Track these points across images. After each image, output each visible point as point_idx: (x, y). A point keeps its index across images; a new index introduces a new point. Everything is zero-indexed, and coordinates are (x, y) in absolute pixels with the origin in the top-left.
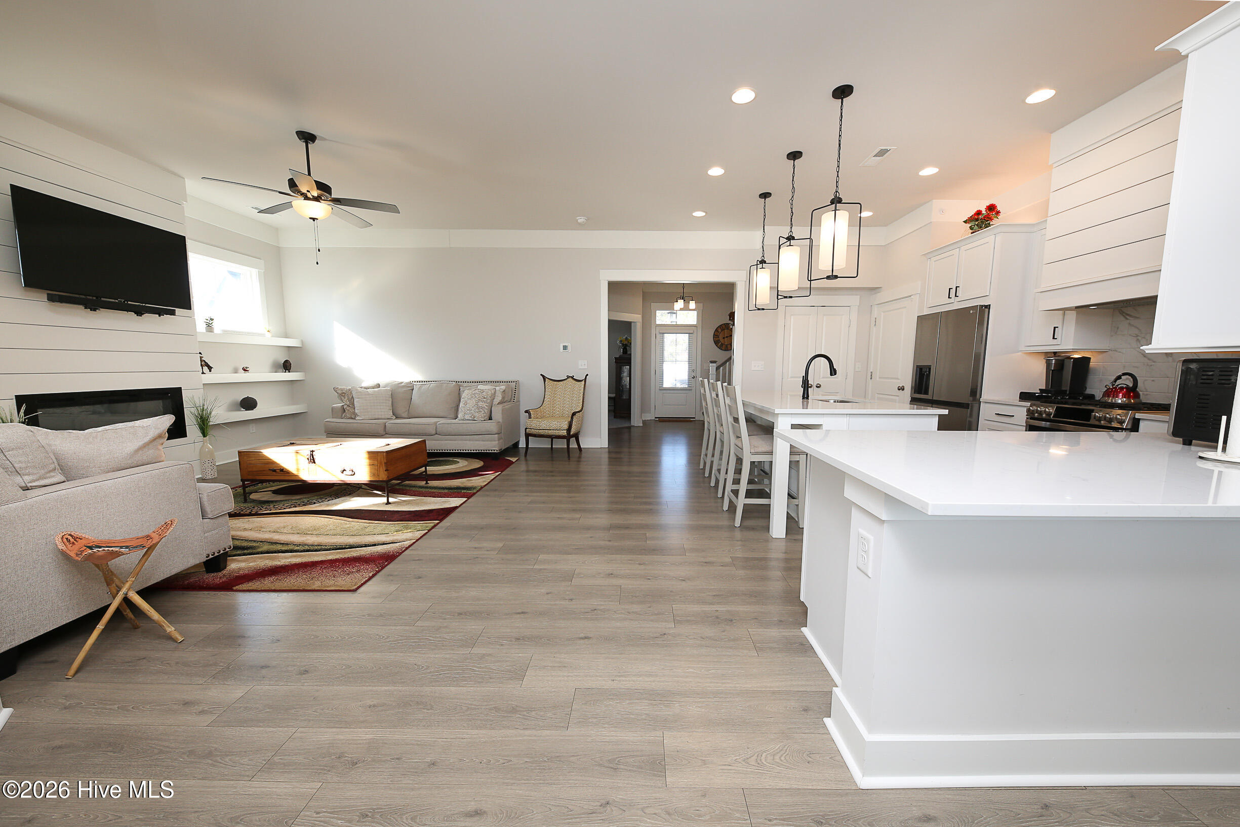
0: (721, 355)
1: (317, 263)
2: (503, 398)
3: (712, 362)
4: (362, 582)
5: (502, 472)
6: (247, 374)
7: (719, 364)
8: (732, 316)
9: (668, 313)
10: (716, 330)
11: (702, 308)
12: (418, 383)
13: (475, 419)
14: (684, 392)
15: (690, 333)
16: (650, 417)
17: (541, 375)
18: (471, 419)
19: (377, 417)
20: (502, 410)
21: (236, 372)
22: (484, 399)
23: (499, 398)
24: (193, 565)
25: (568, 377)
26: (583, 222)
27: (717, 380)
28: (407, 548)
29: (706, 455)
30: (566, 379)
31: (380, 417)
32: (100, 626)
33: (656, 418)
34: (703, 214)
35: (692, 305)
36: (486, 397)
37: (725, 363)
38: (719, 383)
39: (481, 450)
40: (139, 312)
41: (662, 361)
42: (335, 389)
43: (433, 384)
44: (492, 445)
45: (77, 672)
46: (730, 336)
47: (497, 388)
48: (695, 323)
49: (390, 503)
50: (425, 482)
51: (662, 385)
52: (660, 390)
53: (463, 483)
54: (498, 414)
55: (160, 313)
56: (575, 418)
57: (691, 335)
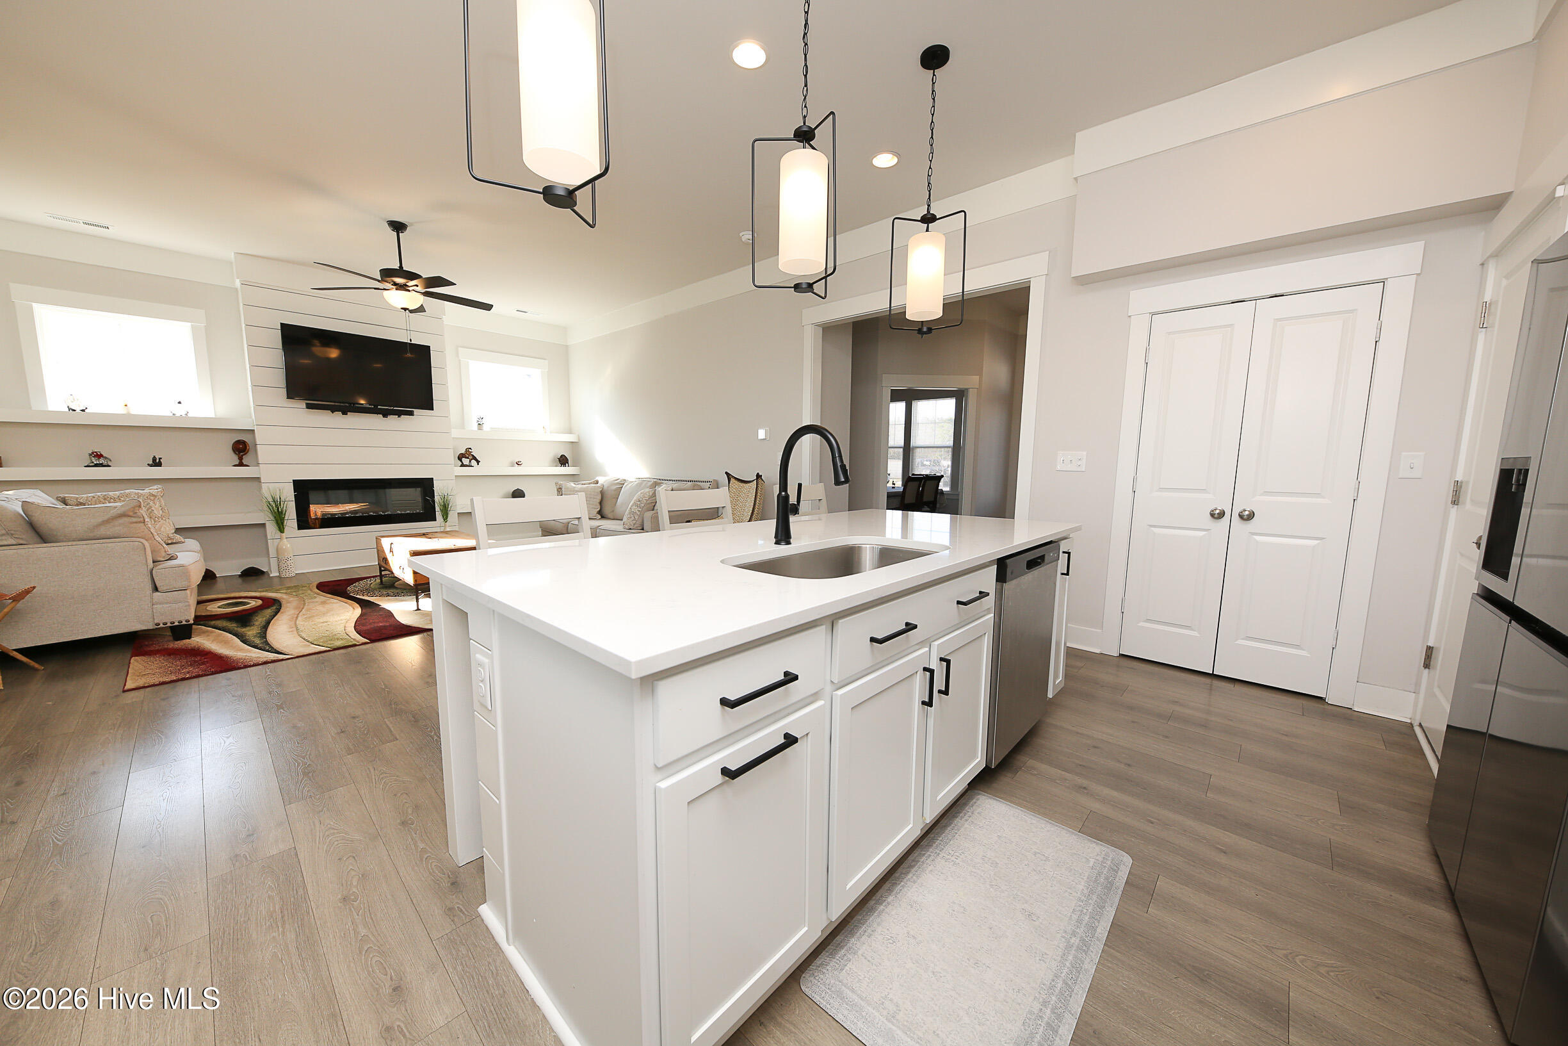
6: (520, 467)
12: (628, 481)
17: (726, 473)
21: (513, 466)
25: (758, 477)
26: (748, 239)
28: (266, 663)
30: (754, 480)
40: (385, 414)
49: (418, 610)
55: (399, 414)
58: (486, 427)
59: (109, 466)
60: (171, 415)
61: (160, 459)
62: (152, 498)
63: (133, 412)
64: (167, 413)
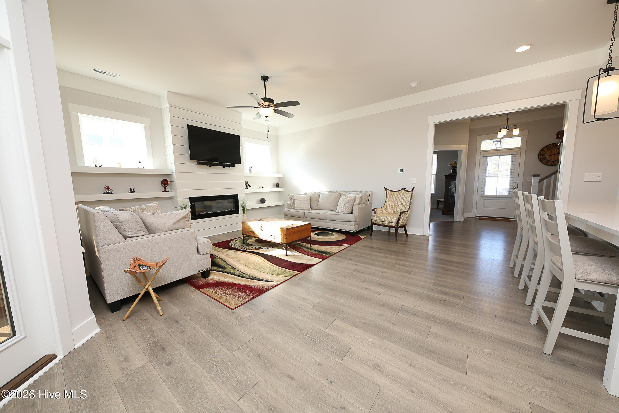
0: (546, 170)
1: (268, 137)
2: (361, 201)
3: (534, 176)
4: (239, 305)
5: (352, 245)
6: (263, 189)
7: (542, 177)
8: (560, 134)
9: (493, 142)
10: (542, 149)
11: (526, 133)
12: (323, 193)
13: (343, 213)
14: (505, 199)
15: (513, 154)
16: (471, 215)
17: (384, 188)
18: (341, 212)
19: (303, 209)
20: (358, 208)
21: (260, 188)
22: (349, 202)
23: (357, 201)
24: (193, 274)
25: (402, 189)
26: (416, 86)
28: (273, 287)
29: (517, 256)
30: (400, 190)
31: (304, 209)
32: (137, 301)
33: (476, 216)
34: (529, 47)
35: (516, 132)
36: (350, 200)
37: (550, 176)
39: (346, 230)
40: (225, 166)
42: (289, 195)
43: (329, 193)
44: (352, 228)
45: (126, 319)
46: (558, 153)
47: (357, 196)
48: (520, 146)
49: (287, 255)
50: (310, 245)
51: (484, 193)
52: (481, 197)
53: (326, 249)
54: (355, 211)
55: (230, 166)
56: (402, 216)
57: (514, 156)
58: (253, 171)
59: (112, 193)
60: (137, 168)
61: (134, 189)
62: (157, 208)
63: (122, 167)
64: (135, 167)
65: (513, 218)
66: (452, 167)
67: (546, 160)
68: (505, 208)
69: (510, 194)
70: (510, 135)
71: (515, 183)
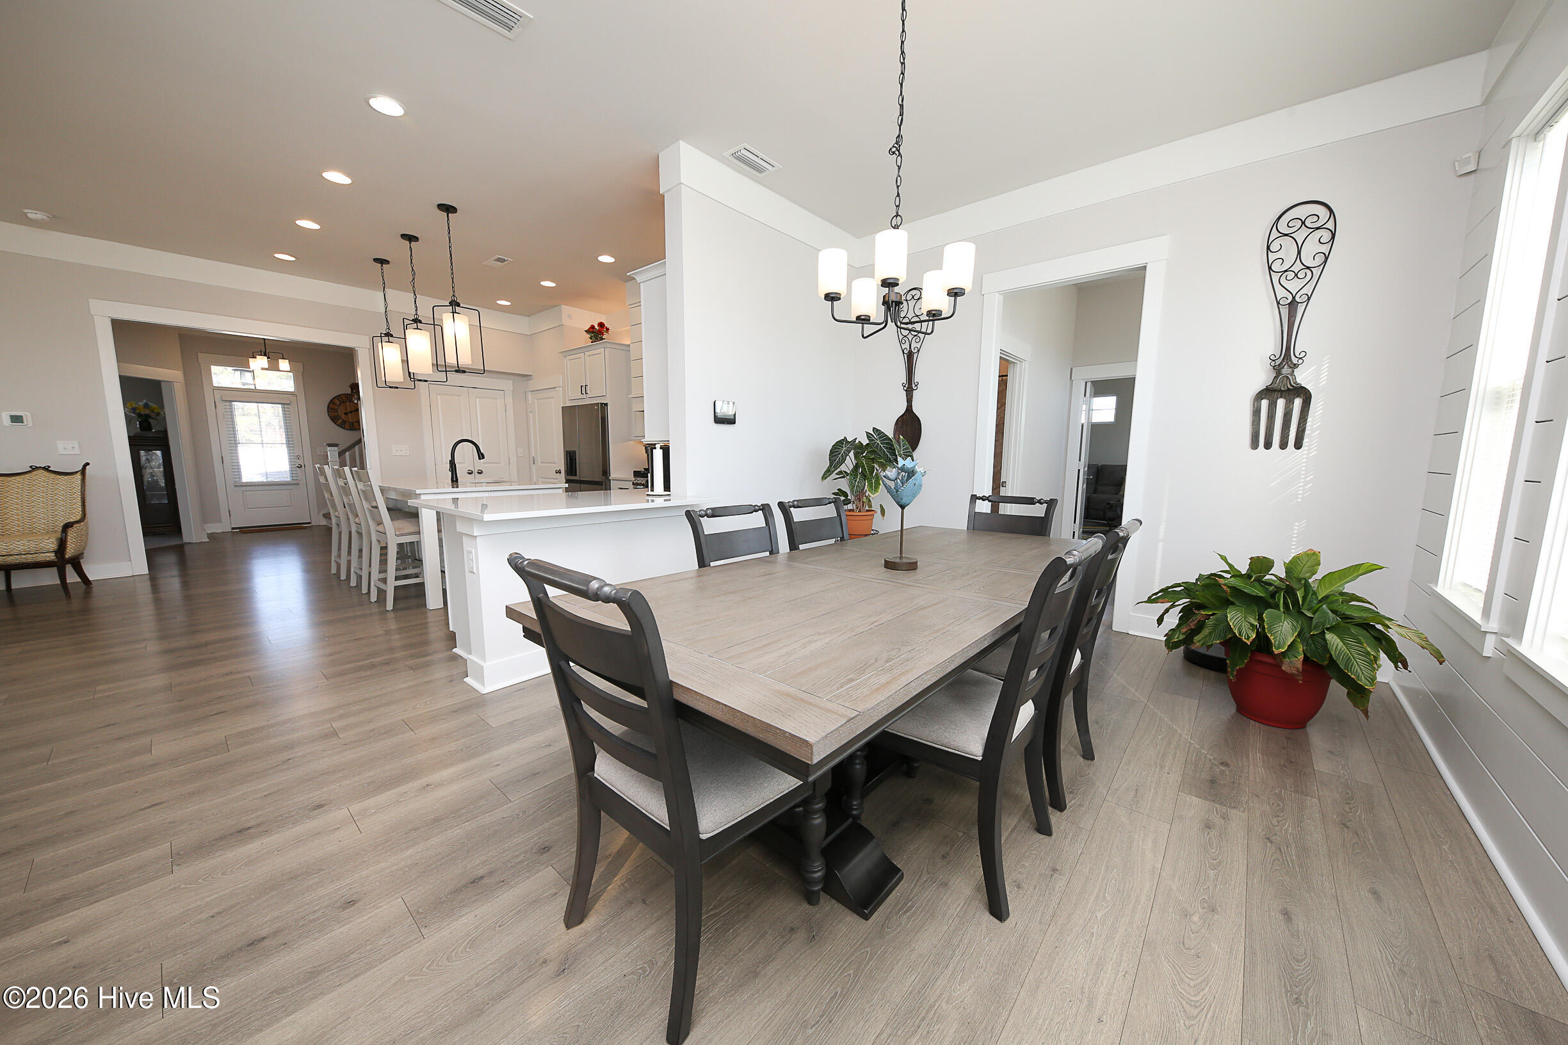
0: (345, 437)
3: (330, 445)
7: (342, 447)
8: (355, 387)
9: (235, 370)
10: (332, 402)
11: (302, 370)
14: (285, 487)
15: (284, 404)
16: (221, 527)
26: (40, 218)
27: (343, 464)
29: (339, 558)
33: (233, 528)
34: (292, 258)
35: (284, 364)
37: (352, 447)
38: (347, 469)
41: (234, 443)
46: (356, 411)
48: (293, 390)
51: (240, 478)
52: (235, 486)
56: (68, 533)
57: (286, 406)
65: (309, 523)
66: (139, 415)
67: (341, 420)
68: (290, 505)
69: (294, 478)
70: (273, 367)
71: (298, 457)
